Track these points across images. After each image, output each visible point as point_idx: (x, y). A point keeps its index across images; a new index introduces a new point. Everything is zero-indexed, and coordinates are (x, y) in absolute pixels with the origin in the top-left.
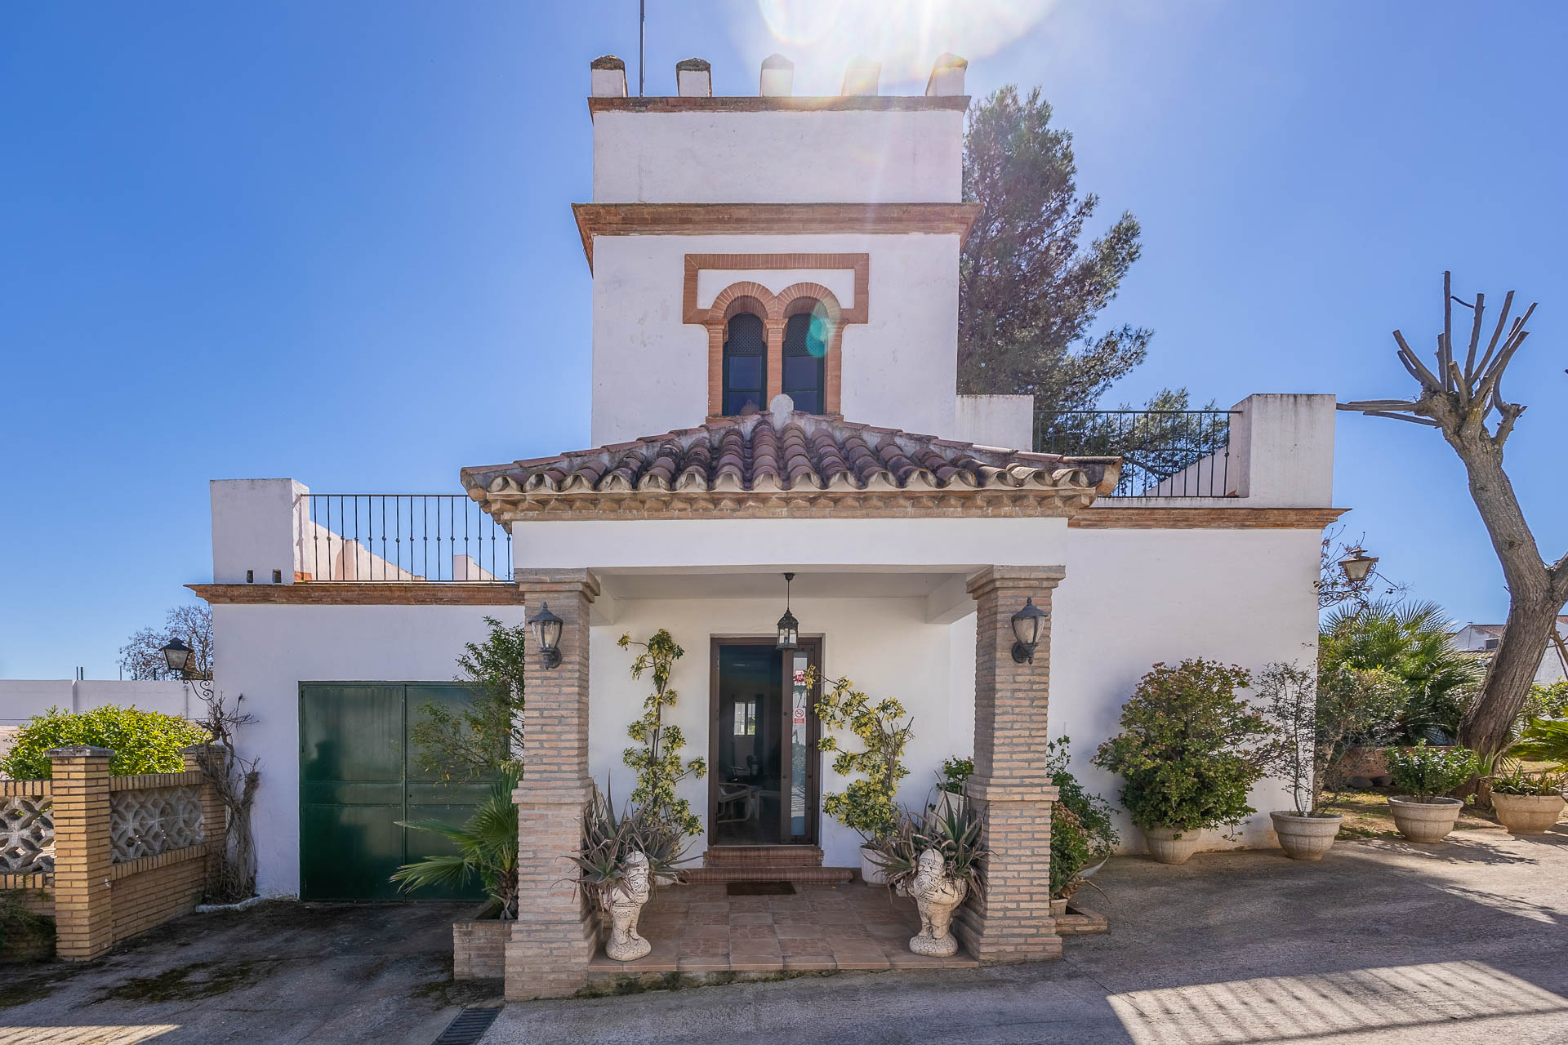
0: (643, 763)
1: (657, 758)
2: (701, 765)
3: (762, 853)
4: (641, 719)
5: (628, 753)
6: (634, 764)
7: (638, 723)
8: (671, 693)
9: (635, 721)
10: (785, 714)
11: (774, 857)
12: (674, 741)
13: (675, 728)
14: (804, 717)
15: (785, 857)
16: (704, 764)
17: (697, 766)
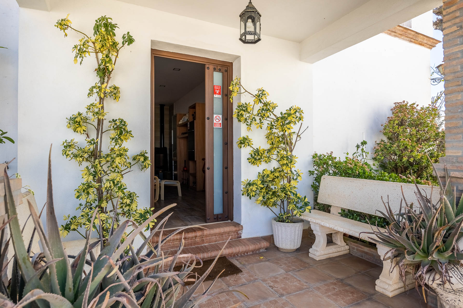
0: (86, 155)
1: (100, 151)
2: (146, 159)
3: (199, 233)
4: (84, 111)
5: (68, 146)
6: (76, 156)
7: (80, 114)
8: (115, 88)
9: (76, 113)
10: (208, 119)
11: (207, 236)
12: (121, 134)
13: (122, 121)
14: (221, 122)
15: (215, 235)
16: (148, 158)
17: (142, 159)
